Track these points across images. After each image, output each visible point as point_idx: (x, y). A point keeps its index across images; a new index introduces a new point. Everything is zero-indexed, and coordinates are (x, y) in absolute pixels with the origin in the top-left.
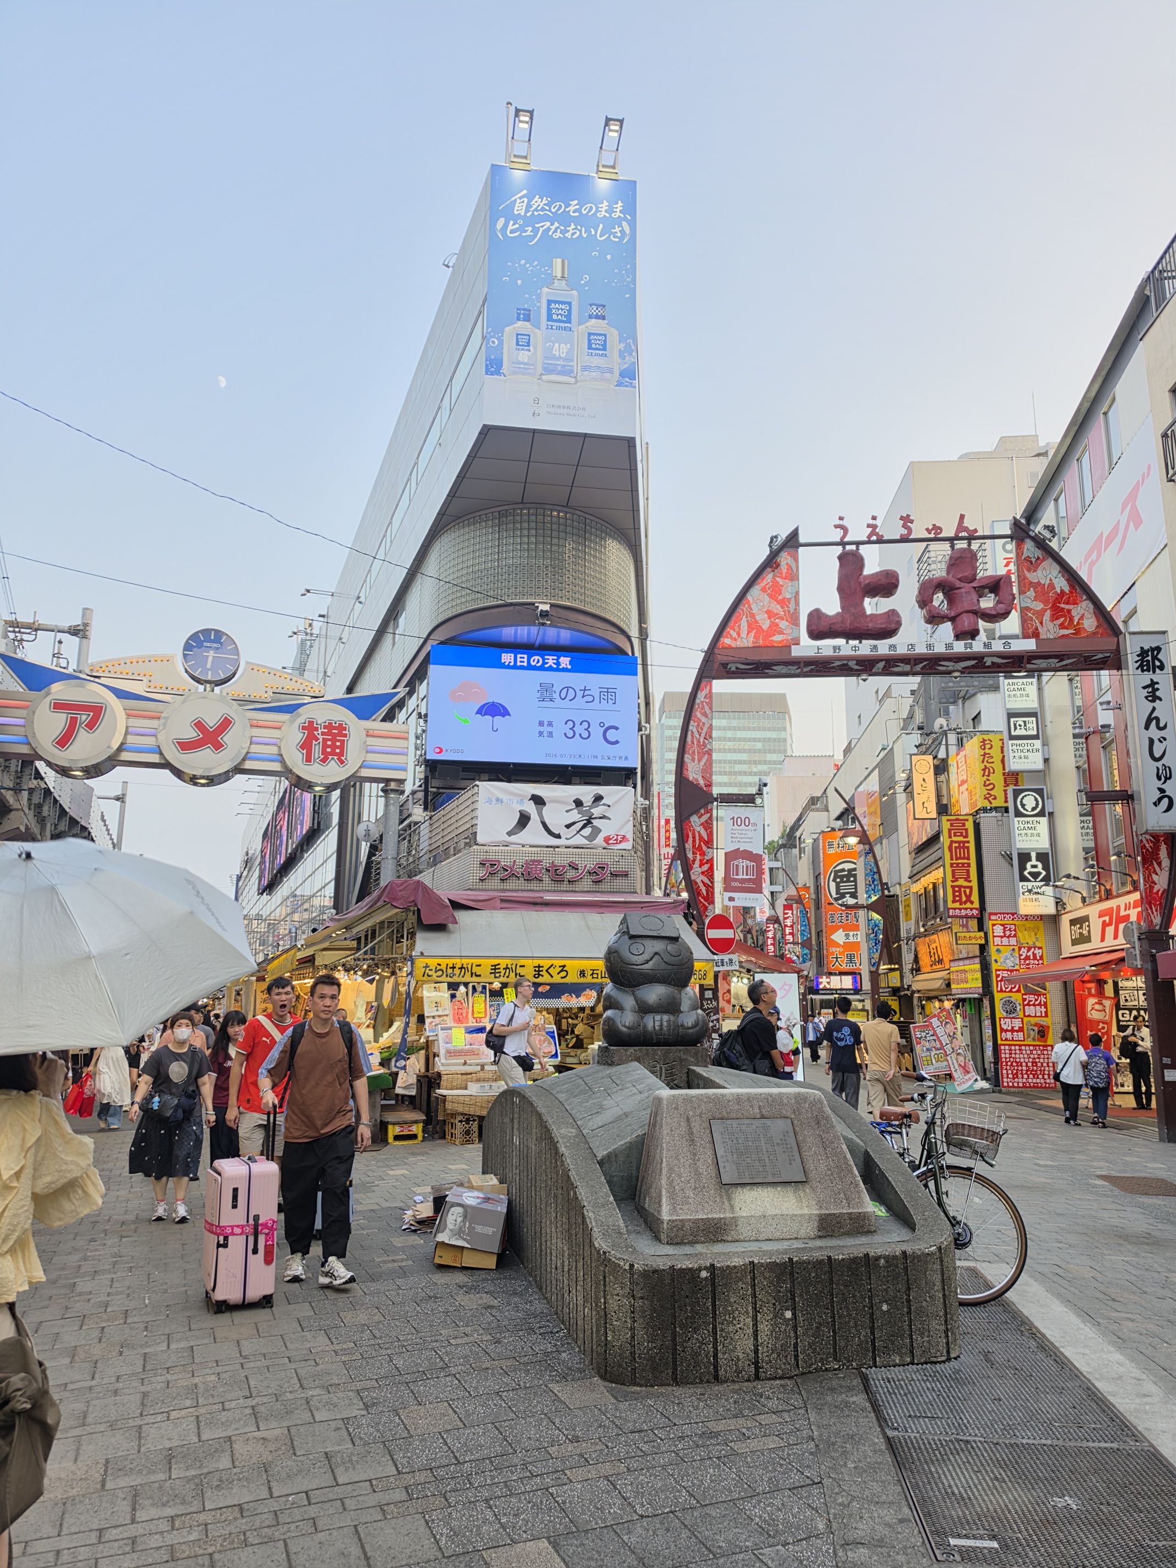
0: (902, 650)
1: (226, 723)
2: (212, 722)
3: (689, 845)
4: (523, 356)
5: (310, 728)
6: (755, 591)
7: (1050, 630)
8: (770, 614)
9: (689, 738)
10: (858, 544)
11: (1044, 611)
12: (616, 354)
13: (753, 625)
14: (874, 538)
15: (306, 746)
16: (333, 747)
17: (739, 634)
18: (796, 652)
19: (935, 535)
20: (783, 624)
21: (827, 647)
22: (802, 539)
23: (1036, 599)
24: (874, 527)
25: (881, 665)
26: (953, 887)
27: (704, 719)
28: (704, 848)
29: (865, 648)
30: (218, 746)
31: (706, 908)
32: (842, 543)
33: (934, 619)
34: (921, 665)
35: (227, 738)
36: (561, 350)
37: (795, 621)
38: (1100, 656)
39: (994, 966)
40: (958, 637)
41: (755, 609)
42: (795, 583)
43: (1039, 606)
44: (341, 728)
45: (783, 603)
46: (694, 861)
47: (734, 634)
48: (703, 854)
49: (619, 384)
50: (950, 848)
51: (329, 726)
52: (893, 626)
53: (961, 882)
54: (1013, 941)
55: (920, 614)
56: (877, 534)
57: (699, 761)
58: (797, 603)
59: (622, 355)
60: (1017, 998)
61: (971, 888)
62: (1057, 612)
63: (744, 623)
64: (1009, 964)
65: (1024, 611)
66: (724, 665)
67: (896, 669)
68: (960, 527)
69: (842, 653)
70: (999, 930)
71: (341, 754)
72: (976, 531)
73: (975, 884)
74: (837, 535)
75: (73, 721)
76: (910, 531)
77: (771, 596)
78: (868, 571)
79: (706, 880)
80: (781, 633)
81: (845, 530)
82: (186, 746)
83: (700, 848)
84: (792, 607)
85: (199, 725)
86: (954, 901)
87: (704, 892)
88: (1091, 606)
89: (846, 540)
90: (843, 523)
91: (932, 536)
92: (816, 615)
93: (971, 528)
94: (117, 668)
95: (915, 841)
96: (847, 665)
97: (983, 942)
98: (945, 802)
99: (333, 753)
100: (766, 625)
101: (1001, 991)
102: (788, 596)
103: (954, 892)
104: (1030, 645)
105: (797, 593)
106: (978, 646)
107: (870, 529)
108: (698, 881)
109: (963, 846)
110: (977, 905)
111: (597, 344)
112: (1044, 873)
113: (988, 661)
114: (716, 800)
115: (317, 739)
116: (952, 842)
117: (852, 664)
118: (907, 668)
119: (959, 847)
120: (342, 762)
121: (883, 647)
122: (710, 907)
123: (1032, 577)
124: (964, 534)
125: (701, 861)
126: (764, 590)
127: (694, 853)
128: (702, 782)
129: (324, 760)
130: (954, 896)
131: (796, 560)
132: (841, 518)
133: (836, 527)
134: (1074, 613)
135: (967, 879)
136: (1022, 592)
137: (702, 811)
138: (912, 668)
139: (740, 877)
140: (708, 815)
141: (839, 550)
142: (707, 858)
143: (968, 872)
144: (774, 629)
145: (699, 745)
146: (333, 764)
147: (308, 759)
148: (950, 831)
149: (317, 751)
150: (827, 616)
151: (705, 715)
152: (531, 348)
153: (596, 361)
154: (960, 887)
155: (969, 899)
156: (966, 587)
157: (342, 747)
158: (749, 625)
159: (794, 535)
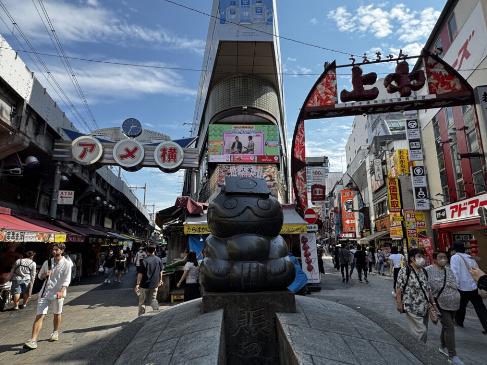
0: (379, 103)
1: (136, 149)
2: (131, 149)
3: (297, 183)
4: (233, 17)
5: (164, 150)
6: (320, 86)
7: (442, 91)
8: (326, 93)
9: (296, 143)
10: (360, 64)
11: (438, 84)
12: (265, 14)
13: (320, 98)
14: (366, 62)
15: (163, 156)
16: (172, 156)
17: (314, 102)
18: (337, 106)
19: (390, 58)
20: (331, 97)
21: (349, 104)
22: (337, 65)
23: (434, 79)
24: (366, 58)
25: (371, 109)
26: (391, 202)
27: (301, 135)
28: (303, 184)
29: (364, 103)
30: (133, 157)
31: (304, 207)
32: (353, 65)
33: (392, 90)
34: (388, 108)
35: (136, 154)
36: (246, 14)
37: (335, 94)
38: (464, 99)
39: (407, 228)
40: (402, 96)
41: (320, 92)
42: (335, 81)
43: (436, 82)
44: (175, 150)
45: (331, 89)
46: (299, 189)
47: (312, 102)
48: (303, 186)
49: (267, 24)
50: (390, 188)
51: (171, 149)
52: (376, 93)
53: (394, 200)
54: (414, 219)
55: (385, 90)
56: (367, 60)
57: (300, 150)
58: (336, 88)
59: (268, 14)
60: (416, 239)
61: (398, 202)
62: (443, 84)
63: (316, 97)
64: (413, 227)
65: (430, 84)
66: (309, 113)
67: (377, 110)
68: (401, 54)
69: (355, 105)
70: (408, 216)
71: (175, 158)
72: (407, 55)
73: (399, 200)
74: (351, 62)
76: (380, 58)
77: (326, 87)
78: (364, 74)
79: (304, 196)
80: (330, 100)
81: (354, 60)
82: (122, 157)
83: (302, 184)
84: (334, 90)
85: (127, 150)
86: (392, 206)
87: (304, 201)
88: (458, 80)
89: (355, 63)
90: (354, 57)
91: (389, 59)
92: (344, 92)
93: (405, 55)
94: (101, 132)
95: (374, 189)
96: (357, 110)
97: (403, 220)
98: (386, 174)
99: (172, 158)
100: (324, 98)
101: (410, 237)
102: (333, 86)
103: (392, 203)
104: (434, 96)
105: (336, 85)
106: (411, 99)
107: (364, 59)
108: (301, 196)
109: (394, 188)
110: (400, 207)
111: (259, 11)
112: (425, 195)
113: (416, 104)
114: (307, 165)
115: (166, 154)
116: (390, 186)
117: (360, 109)
118: (382, 109)
119: (393, 188)
120: (175, 161)
121: (372, 102)
122: (306, 206)
123: (432, 70)
124: (402, 57)
125: (302, 189)
126: (323, 85)
127: (299, 186)
128: (301, 159)
129: (169, 161)
130: (392, 205)
131: (335, 72)
132: (352, 56)
133: (350, 59)
134: (451, 83)
135: (396, 199)
136: (428, 77)
137: (302, 170)
138: (384, 109)
139: (317, 195)
140: (304, 171)
141: (352, 67)
142: (304, 187)
143: (396, 196)
144: (328, 99)
145: (300, 144)
146: (172, 162)
147: (164, 160)
148: (389, 182)
149: (167, 158)
150: (348, 92)
151: (302, 133)
152: (236, 14)
153: (259, 17)
154: (394, 201)
155: (397, 206)
156: (405, 76)
157: (175, 156)
158: (318, 99)
159: (334, 63)
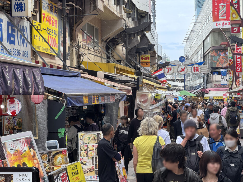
75: (169, 70)
